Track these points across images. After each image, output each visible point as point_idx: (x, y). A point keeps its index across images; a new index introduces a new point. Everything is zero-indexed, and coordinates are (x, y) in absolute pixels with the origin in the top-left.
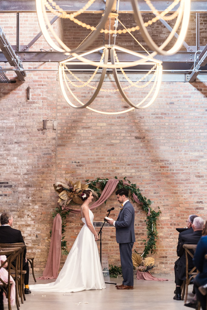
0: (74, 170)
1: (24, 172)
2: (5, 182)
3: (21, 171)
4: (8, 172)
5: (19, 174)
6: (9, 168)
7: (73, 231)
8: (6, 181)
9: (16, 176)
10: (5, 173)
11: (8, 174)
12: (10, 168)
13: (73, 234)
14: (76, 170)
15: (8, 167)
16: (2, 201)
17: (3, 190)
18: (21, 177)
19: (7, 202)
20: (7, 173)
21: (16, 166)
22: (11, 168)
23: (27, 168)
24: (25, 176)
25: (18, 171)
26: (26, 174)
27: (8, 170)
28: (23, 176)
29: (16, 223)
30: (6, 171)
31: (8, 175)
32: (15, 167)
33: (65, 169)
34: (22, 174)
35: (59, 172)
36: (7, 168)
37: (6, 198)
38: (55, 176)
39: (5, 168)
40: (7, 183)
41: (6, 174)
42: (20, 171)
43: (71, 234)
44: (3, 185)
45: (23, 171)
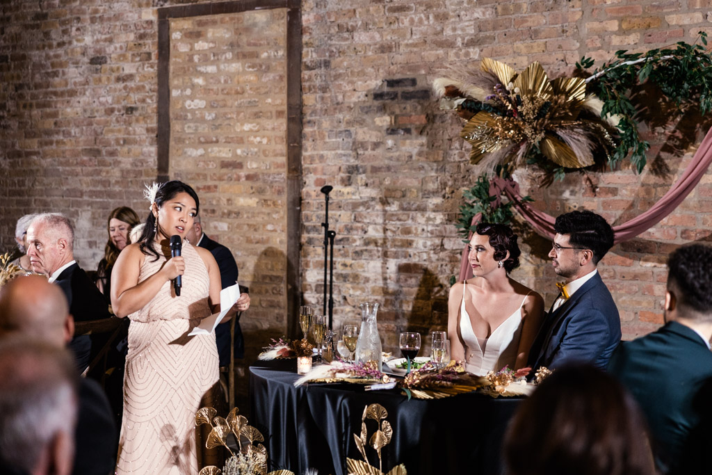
0: (654, 12)
1: (468, 34)
2: (406, 80)
3: (459, 32)
4: (414, 37)
5: (451, 45)
6: (416, 20)
7: (650, 290)
8: (409, 75)
9: (441, 52)
10: (406, 41)
11: (415, 45)
12: (421, 19)
13: (649, 303)
14: (665, 11)
15: (413, 16)
16: (397, 154)
17: (397, 111)
18: (457, 55)
19: (414, 158)
20: (411, 41)
21: (442, 10)
22: (426, 23)
23: (476, 15)
24: (471, 50)
25: (448, 32)
26: (472, 43)
27: (414, 29)
28: (463, 51)
29: (442, 245)
30: (408, 36)
31: (415, 49)
32: (437, 17)
33: (619, 11)
34: (459, 42)
35: (596, 25)
36: (412, 21)
37: (408, 141)
38: (578, 45)
39: (406, 22)
40: (413, 82)
41: (407, 45)
42: (454, 29)
43: (639, 303)
44: (399, 90)
45: (463, 30)
